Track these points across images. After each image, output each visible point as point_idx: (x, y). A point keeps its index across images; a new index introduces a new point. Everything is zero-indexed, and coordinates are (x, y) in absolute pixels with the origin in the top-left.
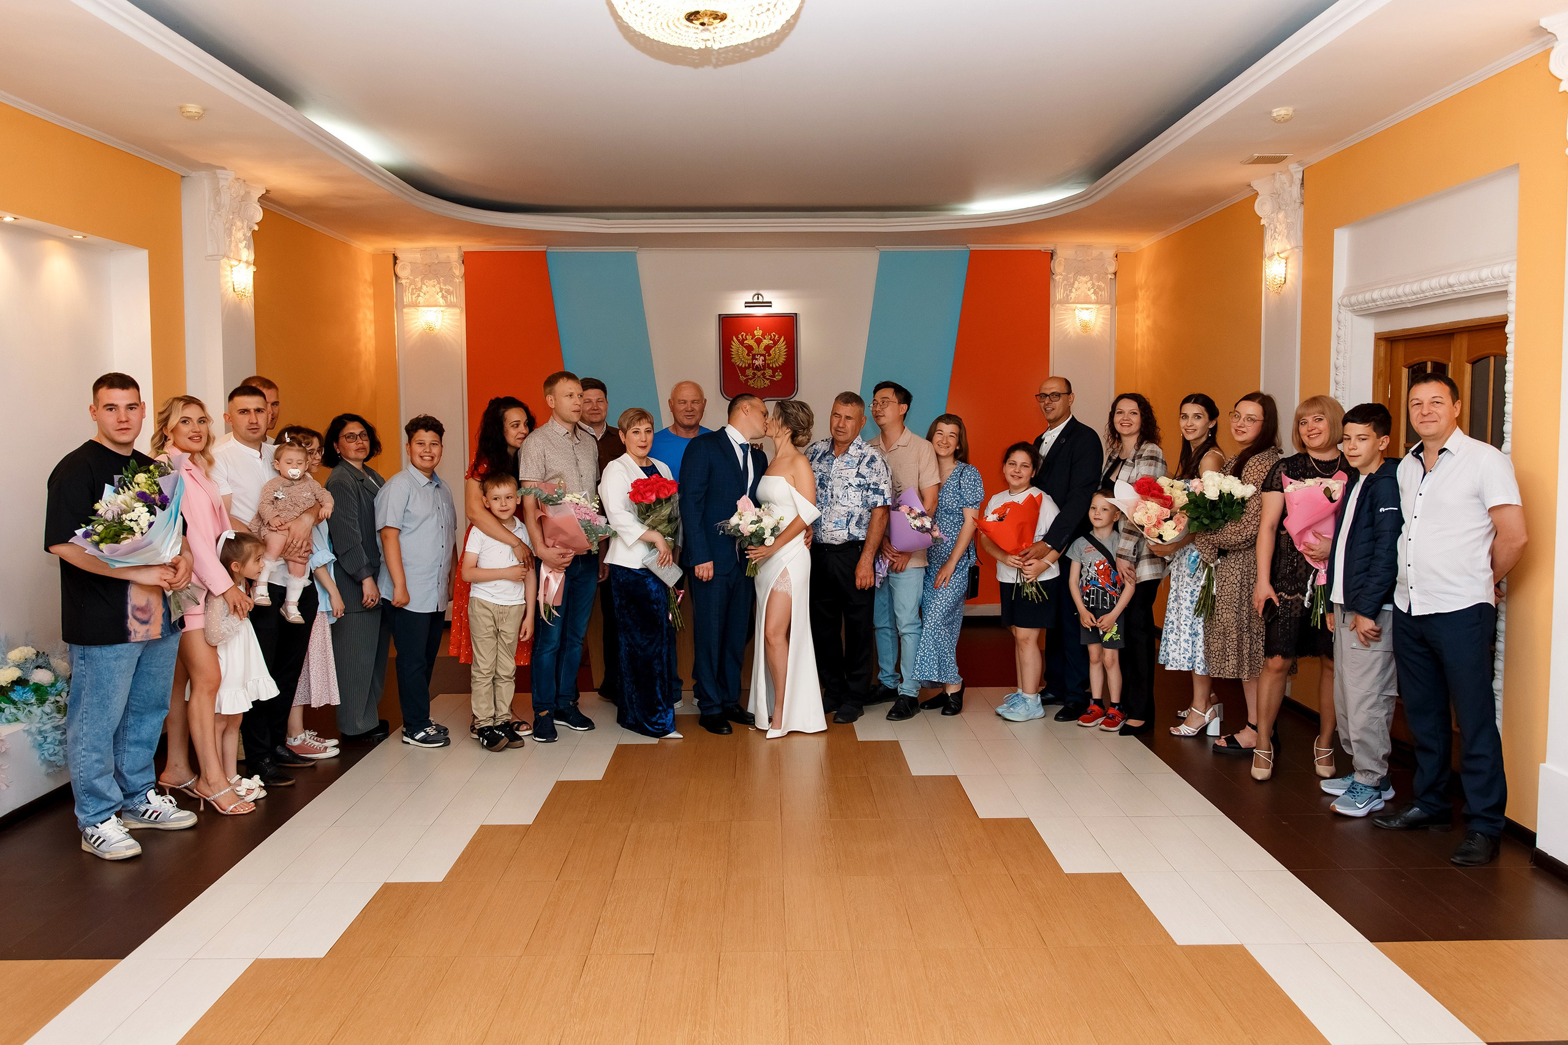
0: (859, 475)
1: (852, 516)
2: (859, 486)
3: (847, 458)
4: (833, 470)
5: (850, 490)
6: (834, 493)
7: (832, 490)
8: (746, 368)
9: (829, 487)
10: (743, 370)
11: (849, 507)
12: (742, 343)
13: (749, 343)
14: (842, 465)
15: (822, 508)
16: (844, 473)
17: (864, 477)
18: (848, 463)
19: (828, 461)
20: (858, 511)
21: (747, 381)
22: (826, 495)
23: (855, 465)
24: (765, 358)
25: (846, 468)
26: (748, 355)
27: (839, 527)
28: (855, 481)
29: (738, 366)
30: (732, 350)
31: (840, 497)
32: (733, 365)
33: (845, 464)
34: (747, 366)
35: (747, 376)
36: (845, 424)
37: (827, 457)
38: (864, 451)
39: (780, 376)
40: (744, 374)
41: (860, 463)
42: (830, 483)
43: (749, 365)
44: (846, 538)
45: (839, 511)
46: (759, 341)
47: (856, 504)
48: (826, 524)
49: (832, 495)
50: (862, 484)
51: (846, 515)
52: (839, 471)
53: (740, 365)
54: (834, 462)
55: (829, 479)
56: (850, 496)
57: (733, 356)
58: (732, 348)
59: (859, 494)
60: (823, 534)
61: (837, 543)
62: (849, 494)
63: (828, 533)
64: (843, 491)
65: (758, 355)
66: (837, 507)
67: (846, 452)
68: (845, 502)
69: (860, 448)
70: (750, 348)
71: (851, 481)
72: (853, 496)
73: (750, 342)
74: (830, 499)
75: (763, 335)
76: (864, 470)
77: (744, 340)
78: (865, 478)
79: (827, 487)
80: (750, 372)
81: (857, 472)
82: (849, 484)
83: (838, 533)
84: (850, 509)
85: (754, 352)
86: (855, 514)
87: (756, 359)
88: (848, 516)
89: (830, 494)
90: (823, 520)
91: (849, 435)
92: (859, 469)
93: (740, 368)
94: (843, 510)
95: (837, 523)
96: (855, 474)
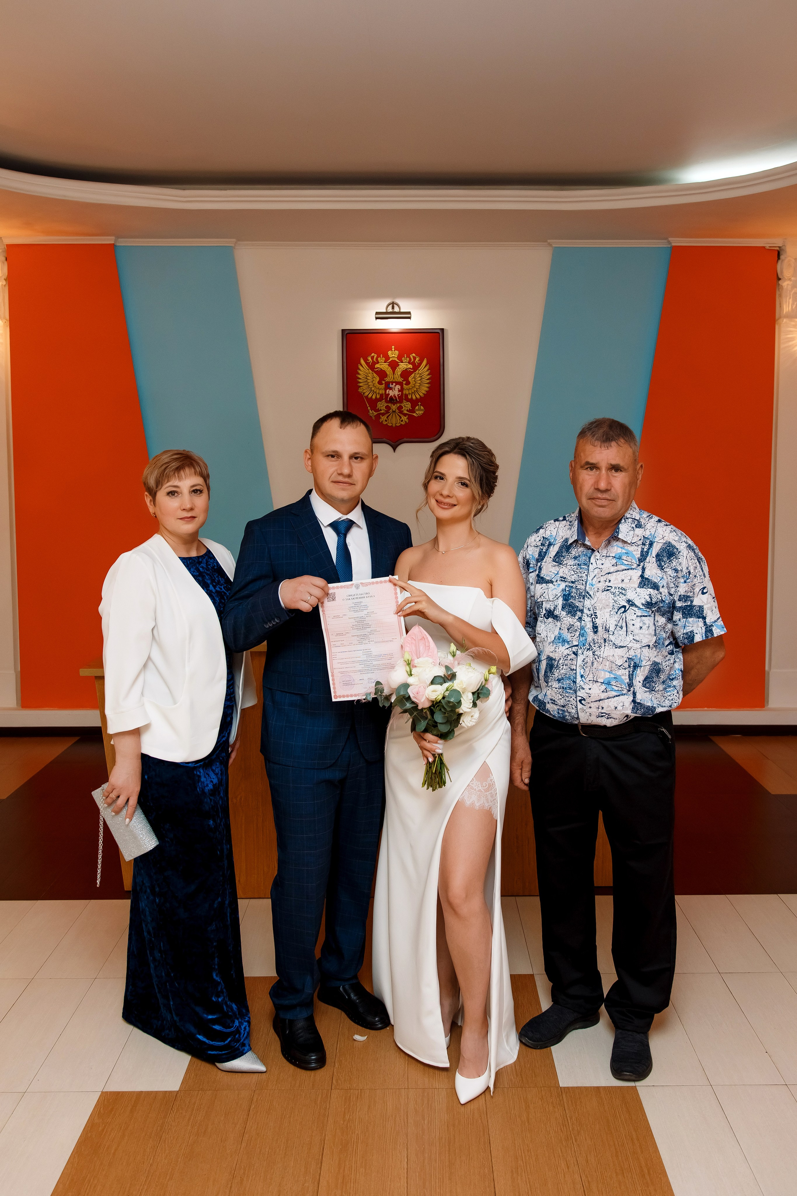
0: (645, 582)
1: (636, 666)
2: (649, 605)
3: (616, 549)
4: (591, 575)
5: (631, 614)
6: (598, 622)
7: (594, 616)
8: (377, 400)
9: (586, 611)
10: (373, 403)
11: (629, 649)
12: (372, 367)
13: (381, 367)
14: (608, 564)
15: (575, 654)
16: (615, 580)
17: (655, 587)
18: (620, 558)
19: (575, 558)
20: (648, 657)
21: (378, 417)
22: (582, 628)
23: (635, 562)
24: (402, 387)
25: (615, 568)
26: (380, 383)
27: (612, 690)
28: (642, 596)
29: (367, 397)
30: (359, 376)
31: (612, 629)
32: (361, 395)
33: (614, 561)
34: (378, 397)
35: (378, 410)
36: (609, 483)
37: (574, 552)
38: (647, 534)
39: (422, 410)
40: (374, 408)
41: (643, 557)
42: (588, 603)
43: (381, 395)
44: (629, 712)
45: (611, 658)
46: (394, 365)
47: (645, 641)
48: (586, 687)
49: (595, 628)
50: (654, 601)
51: (626, 665)
52: (602, 579)
53: (370, 396)
54: (593, 560)
55: (585, 595)
56: (631, 628)
57: (361, 385)
58: (359, 374)
59: (649, 621)
60: (580, 706)
61: (609, 723)
62: (630, 623)
63: (592, 705)
64: (616, 617)
65: (392, 383)
66: (607, 651)
67: (615, 538)
68: (619, 638)
69: (639, 525)
70: (382, 374)
71: (631, 595)
72: (638, 625)
73: (383, 365)
74: (590, 636)
75: (400, 357)
76: (652, 571)
77: (374, 363)
78: (658, 590)
79: (582, 611)
80: (382, 406)
81: (642, 576)
82: (629, 601)
83: (612, 703)
84: (632, 653)
85: (387, 379)
86: (644, 663)
87: (391, 389)
88: (629, 667)
89: (589, 625)
90: (579, 679)
91: (619, 503)
92: (644, 569)
93: (370, 400)
94: (619, 656)
95: (609, 683)
96: (637, 580)
